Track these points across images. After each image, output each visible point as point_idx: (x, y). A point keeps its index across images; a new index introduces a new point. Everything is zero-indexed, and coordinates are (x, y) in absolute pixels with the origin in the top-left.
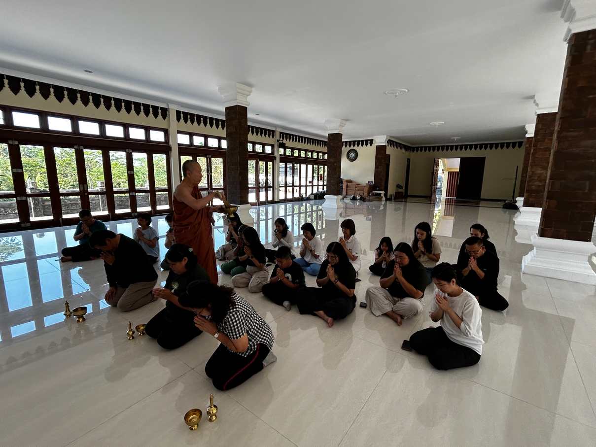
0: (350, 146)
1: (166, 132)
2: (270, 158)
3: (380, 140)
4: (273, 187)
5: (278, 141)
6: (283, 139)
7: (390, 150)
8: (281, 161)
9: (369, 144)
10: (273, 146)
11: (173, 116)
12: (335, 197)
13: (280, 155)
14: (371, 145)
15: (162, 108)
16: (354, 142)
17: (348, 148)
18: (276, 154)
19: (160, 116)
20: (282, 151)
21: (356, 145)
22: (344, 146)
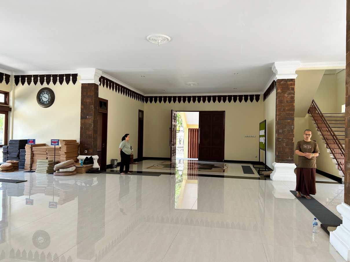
0: (42, 83)
3: (88, 75)
9: (71, 82)
14: (74, 82)
16: (48, 77)
17: (39, 87)
21: (51, 82)
22: (32, 83)
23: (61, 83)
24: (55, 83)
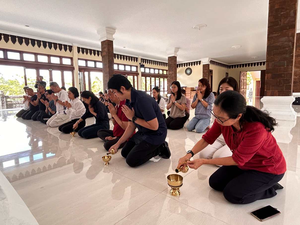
0: (187, 66)
1: (72, 59)
2: (135, 74)
3: (205, 61)
6: (143, 62)
7: (212, 67)
8: (142, 76)
10: (137, 67)
11: (75, 50)
13: (142, 72)
14: (200, 64)
15: (69, 46)
16: (189, 63)
18: (139, 71)
19: (68, 50)
22: (183, 66)
23: (194, 65)
24: (192, 65)
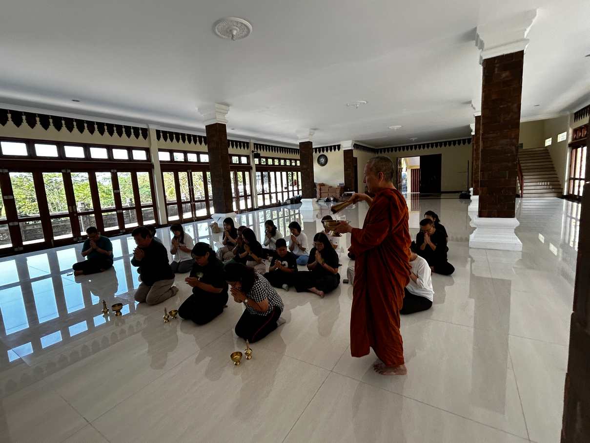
0: (320, 152)
1: (148, 150)
2: (246, 168)
3: (347, 145)
4: (251, 195)
5: (253, 152)
6: (257, 149)
7: (356, 154)
8: (257, 171)
9: (337, 149)
10: (248, 157)
11: (153, 135)
12: (311, 200)
13: (256, 165)
15: (142, 129)
17: (318, 154)
18: (252, 164)
19: (141, 136)
20: (257, 161)
21: (325, 151)
22: (314, 152)
23: (331, 151)
